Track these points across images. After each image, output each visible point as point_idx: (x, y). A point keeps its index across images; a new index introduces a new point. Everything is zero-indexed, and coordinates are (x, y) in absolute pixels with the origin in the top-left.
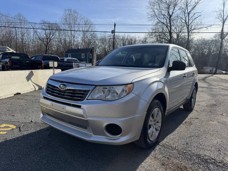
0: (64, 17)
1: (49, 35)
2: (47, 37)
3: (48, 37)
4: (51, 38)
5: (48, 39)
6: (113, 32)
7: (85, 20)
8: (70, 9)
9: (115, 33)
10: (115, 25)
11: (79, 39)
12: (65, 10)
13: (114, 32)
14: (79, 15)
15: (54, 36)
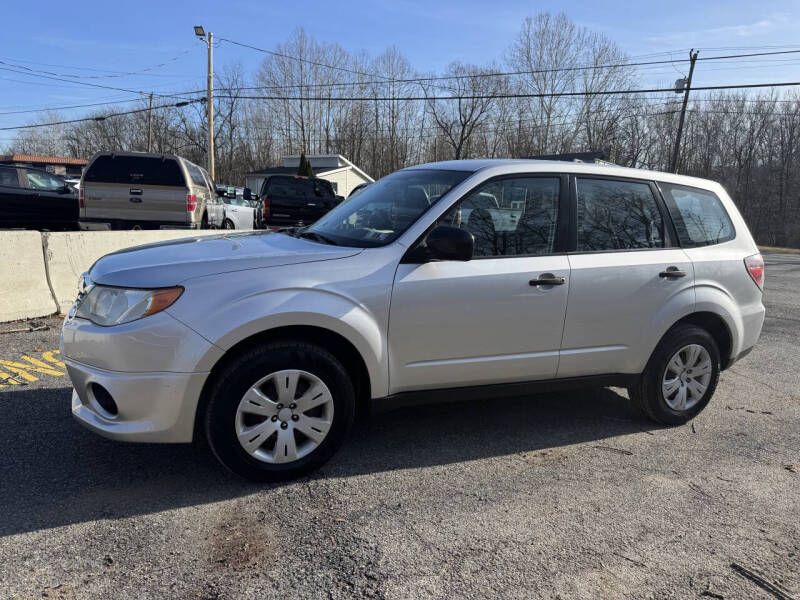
0: (522, 46)
1: (469, 111)
2: (463, 120)
3: (467, 118)
4: (477, 123)
5: (464, 126)
6: (683, 86)
7: (597, 47)
8: (544, 13)
9: (691, 92)
10: (693, 60)
11: (569, 120)
12: (527, 20)
13: (688, 89)
14: (577, 31)
15: (485, 114)
